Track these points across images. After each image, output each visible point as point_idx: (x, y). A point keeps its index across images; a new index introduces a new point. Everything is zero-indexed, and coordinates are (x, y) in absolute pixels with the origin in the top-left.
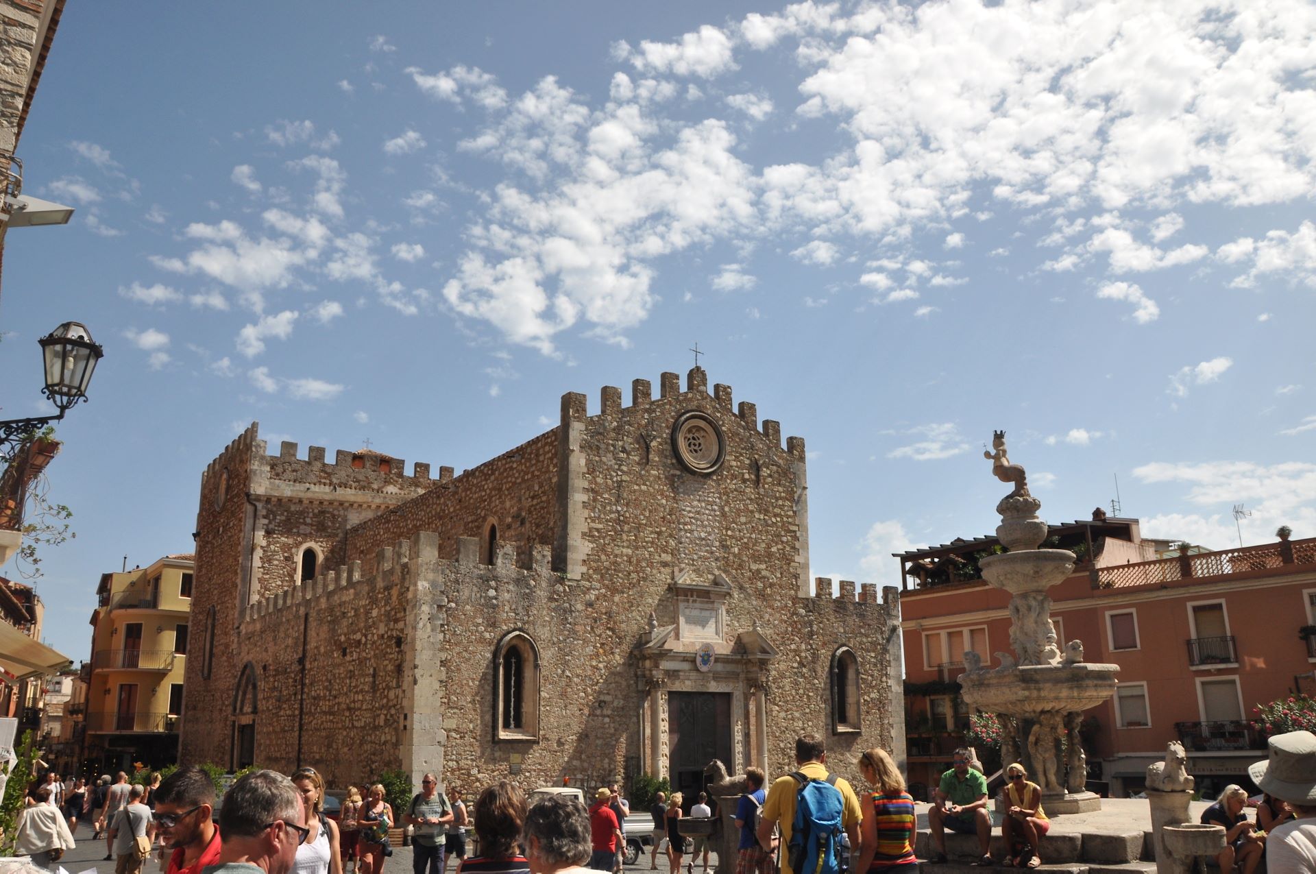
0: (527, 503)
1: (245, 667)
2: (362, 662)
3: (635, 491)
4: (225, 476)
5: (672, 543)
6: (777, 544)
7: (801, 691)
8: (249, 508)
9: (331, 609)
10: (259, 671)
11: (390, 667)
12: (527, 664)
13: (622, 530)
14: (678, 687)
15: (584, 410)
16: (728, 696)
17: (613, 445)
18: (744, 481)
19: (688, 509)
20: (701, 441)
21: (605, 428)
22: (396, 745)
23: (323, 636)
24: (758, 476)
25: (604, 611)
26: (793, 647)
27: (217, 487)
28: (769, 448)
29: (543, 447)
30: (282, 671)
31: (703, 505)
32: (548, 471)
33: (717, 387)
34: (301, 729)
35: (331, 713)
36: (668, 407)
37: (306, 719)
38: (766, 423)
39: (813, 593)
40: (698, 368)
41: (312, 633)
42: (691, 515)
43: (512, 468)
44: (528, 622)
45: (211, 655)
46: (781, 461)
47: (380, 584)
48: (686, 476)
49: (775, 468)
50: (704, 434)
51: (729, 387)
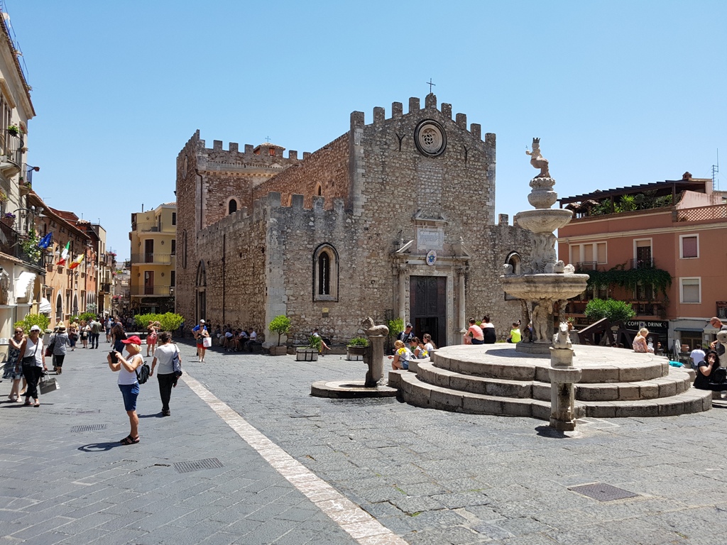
0: (335, 174)
1: (200, 262)
2: (248, 260)
3: (393, 167)
4: (186, 160)
5: (414, 195)
6: (476, 194)
7: (487, 277)
8: (198, 177)
9: (235, 233)
10: (206, 264)
11: (260, 263)
12: (331, 261)
13: (385, 188)
14: (416, 273)
15: (363, 122)
16: (445, 278)
17: (380, 141)
18: (457, 159)
19: (423, 176)
20: (433, 137)
21: (375, 131)
22: (263, 303)
23: (232, 246)
24: (466, 157)
25: (375, 232)
26: (484, 252)
27: (183, 166)
28: (474, 140)
29: (342, 142)
30: (216, 265)
31: (432, 174)
32: (344, 157)
33: (443, 104)
34: (224, 295)
35: (237, 287)
36: (412, 118)
37: (227, 289)
38: (473, 126)
39: (497, 223)
40: (432, 94)
41: (227, 245)
42: (425, 180)
43: (328, 155)
44: (331, 239)
45: (186, 256)
46: (480, 148)
47: (255, 220)
48: (422, 157)
49: (476, 152)
50: (433, 133)
51: (450, 105)
